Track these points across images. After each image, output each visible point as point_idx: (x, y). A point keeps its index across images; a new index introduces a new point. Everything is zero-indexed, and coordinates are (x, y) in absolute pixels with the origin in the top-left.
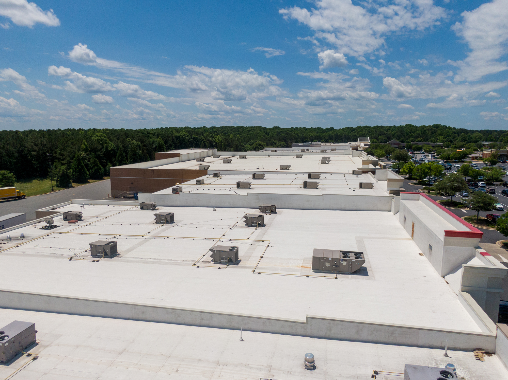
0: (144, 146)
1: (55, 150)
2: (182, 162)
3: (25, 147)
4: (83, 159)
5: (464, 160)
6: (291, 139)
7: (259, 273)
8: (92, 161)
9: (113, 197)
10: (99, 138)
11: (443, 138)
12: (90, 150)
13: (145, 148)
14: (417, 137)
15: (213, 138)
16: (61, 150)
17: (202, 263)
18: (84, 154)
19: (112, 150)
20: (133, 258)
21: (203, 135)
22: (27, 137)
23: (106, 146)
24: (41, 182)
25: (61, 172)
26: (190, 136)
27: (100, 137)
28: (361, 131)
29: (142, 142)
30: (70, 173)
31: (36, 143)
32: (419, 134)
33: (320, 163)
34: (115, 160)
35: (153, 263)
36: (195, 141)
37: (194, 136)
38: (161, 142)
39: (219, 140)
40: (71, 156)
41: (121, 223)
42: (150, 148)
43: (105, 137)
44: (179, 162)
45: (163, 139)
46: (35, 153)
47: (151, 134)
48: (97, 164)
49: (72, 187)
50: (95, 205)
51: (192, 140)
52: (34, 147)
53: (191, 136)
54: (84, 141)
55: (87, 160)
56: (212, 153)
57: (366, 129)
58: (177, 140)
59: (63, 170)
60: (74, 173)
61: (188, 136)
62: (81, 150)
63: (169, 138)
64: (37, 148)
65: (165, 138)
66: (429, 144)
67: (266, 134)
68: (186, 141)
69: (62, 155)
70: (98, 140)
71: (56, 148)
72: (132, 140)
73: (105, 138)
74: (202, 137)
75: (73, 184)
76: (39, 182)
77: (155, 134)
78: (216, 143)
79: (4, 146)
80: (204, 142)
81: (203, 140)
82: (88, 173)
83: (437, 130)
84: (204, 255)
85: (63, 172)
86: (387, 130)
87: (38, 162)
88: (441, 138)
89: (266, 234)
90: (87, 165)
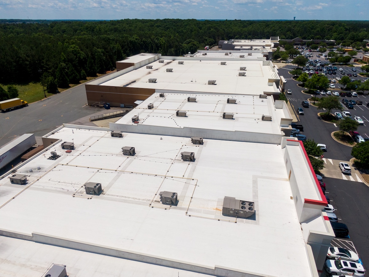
0: (107, 52)
1: (42, 60)
2: (136, 69)
3: (20, 58)
4: (64, 68)
5: (348, 63)
6: (218, 36)
7: (190, 216)
8: (70, 70)
9: (89, 105)
10: (73, 50)
11: (337, 35)
12: (68, 61)
13: (107, 53)
14: (316, 34)
15: (158, 40)
16: (47, 61)
17: (155, 202)
18: (64, 64)
19: (84, 58)
20: (112, 195)
21: (150, 38)
22: (21, 50)
23: (79, 56)
24: (35, 85)
25: (49, 82)
26: (140, 40)
27: (73, 48)
28: (273, 27)
29: (105, 49)
30: (56, 82)
31: (28, 54)
32: (318, 31)
33: (238, 75)
34: (87, 66)
35: (125, 201)
36: (145, 43)
37: (144, 39)
38: (119, 48)
39: (162, 42)
40: (55, 67)
41: (101, 153)
42: (112, 54)
43: (77, 48)
44: (134, 70)
45: (120, 44)
46: (28, 63)
47: (111, 40)
48: (74, 72)
49: (59, 92)
50: (80, 129)
51: (142, 43)
52: (27, 58)
53: (142, 39)
54: (62, 53)
55: (66, 69)
56: (158, 57)
57: (278, 25)
58: (131, 44)
59: (51, 80)
60: (59, 81)
61: (139, 40)
62: (61, 61)
63: (125, 43)
64: (29, 59)
65: (122, 43)
66: (325, 41)
67: (199, 28)
68: (138, 44)
69: (48, 65)
70: (72, 51)
71: (43, 59)
72: (98, 48)
73: (77, 50)
74: (149, 40)
75: (59, 90)
76: (34, 84)
77: (114, 39)
78: (161, 44)
79: (4, 58)
80: (151, 44)
81: (150, 42)
82: (68, 80)
83: (333, 28)
84: (156, 195)
85: (51, 82)
86: (294, 26)
87: (31, 69)
88: (335, 35)
89: (195, 170)
90: (67, 73)
